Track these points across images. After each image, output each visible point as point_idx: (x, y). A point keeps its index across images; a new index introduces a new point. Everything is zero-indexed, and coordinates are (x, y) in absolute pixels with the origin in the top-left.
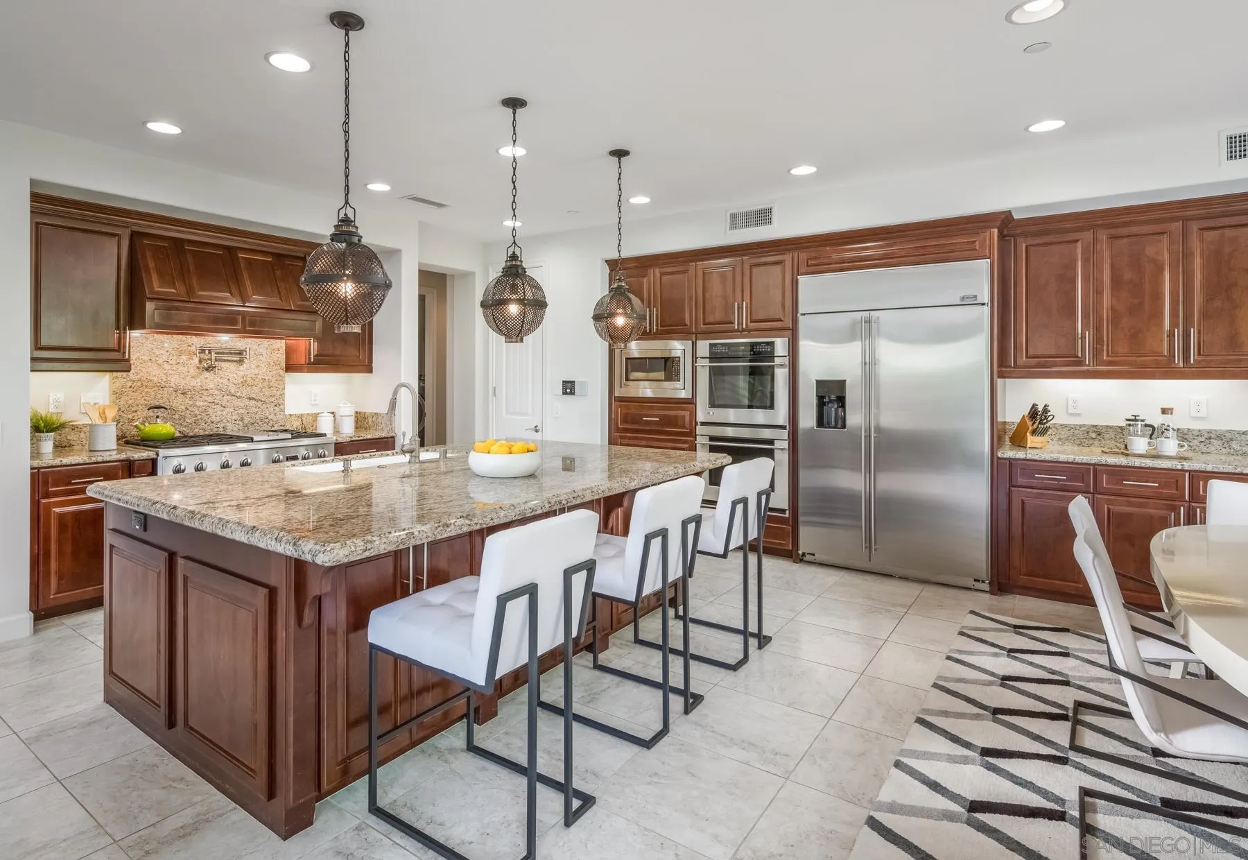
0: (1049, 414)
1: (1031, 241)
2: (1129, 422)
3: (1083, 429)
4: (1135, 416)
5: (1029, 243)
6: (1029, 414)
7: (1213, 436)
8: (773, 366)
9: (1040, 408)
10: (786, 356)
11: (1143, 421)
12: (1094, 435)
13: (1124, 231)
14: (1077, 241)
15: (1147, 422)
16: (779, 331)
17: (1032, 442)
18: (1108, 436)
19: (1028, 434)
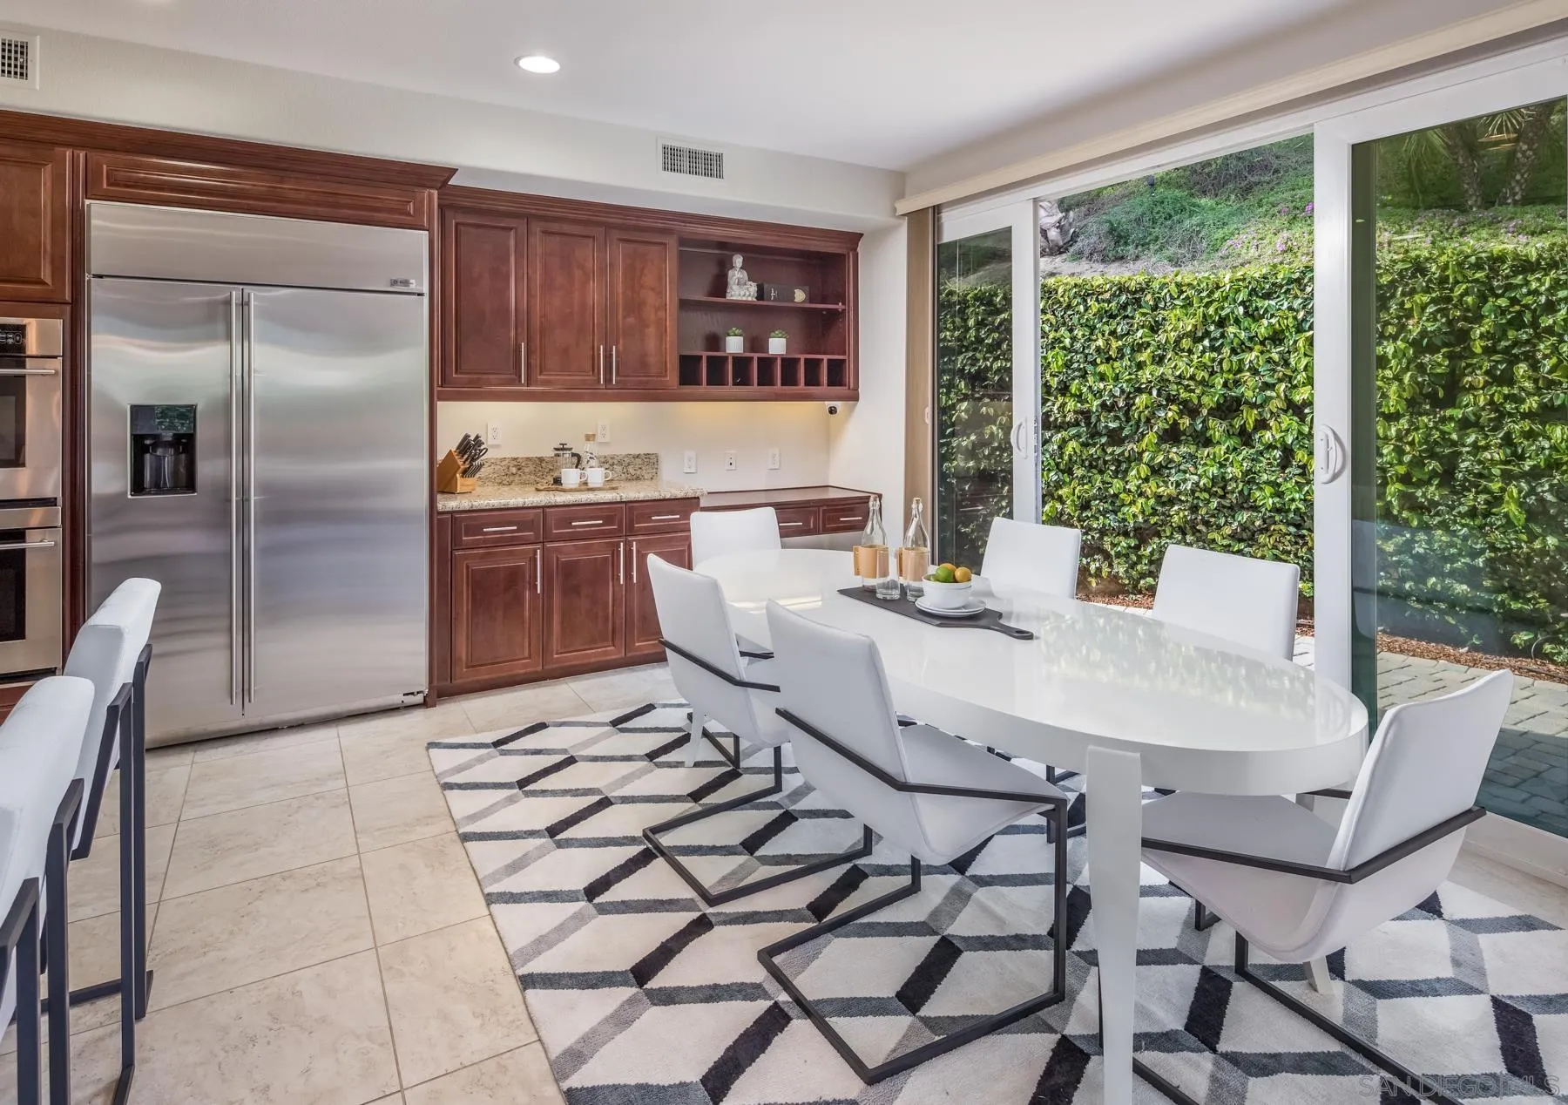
0: (482, 448)
1: (461, 218)
2: (557, 452)
3: (504, 463)
4: (563, 445)
5: (458, 221)
6: (458, 448)
7: (616, 462)
8: (23, 377)
9: (472, 438)
10: (55, 357)
11: (570, 449)
12: (514, 470)
13: (555, 227)
14: (511, 229)
15: (573, 451)
16: (42, 305)
17: (462, 485)
18: (527, 470)
19: (458, 475)
